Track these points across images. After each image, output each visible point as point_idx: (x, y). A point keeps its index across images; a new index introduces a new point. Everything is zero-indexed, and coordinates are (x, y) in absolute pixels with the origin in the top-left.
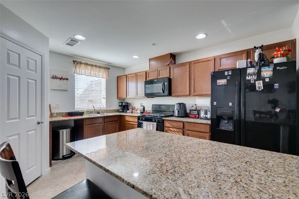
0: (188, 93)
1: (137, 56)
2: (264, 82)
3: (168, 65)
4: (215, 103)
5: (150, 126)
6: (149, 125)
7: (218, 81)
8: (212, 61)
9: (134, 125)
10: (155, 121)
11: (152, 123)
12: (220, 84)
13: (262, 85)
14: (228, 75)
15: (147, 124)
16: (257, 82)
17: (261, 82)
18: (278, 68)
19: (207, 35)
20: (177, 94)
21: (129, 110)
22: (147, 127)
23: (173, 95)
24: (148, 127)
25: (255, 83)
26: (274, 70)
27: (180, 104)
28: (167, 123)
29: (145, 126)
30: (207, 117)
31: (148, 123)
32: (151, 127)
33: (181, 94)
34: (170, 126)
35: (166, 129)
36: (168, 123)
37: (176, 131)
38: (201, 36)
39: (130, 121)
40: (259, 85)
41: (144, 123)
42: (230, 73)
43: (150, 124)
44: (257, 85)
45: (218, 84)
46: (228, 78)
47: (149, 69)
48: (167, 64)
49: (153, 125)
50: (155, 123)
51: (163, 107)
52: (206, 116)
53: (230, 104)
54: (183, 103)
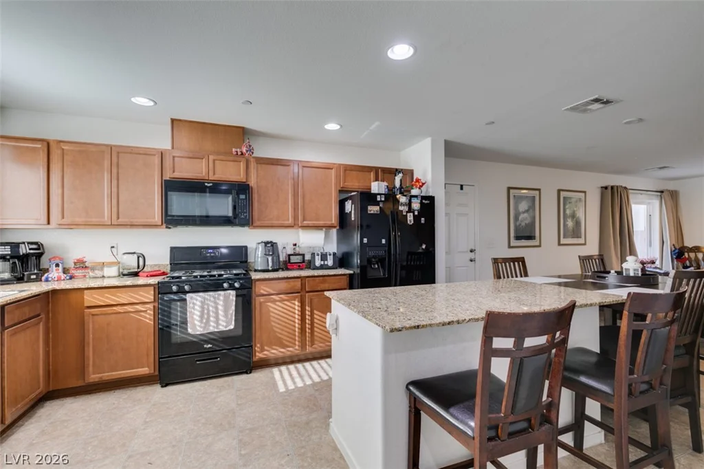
0: (290, 221)
1: (147, 100)
2: (414, 216)
3: (239, 153)
4: (365, 240)
5: (215, 303)
6: (212, 299)
7: (370, 208)
8: (333, 171)
9: (138, 312)
10: (232, 287)
11: (222, 293)
12: (372, 212)
13: (412, 218)
14: (381, 201)
15: (204, 298)
16: (408, 214)
17: (412, 214)
18: (424, 201)
19: (341, 126)
20: (267, 223)
21: (47, 270)
22: (206, 307)
23: (257, 223)
24: (208, 305)
25: (406, 215)
26: (421, 203)
27: (266, 243)
28: (262, 287)
29: (198, 303)
30: (327, 265)
31: (210, 295)
32: (221, 303)
33: (276, 222)
34: (272, 292)
35: (262, 300)
36: (266, 287)
37: (286, 298)
38: (332, 126)
39: (115, 303)
40: (410, 218)
41: (192, 298)
42: (383, 199)
43: (214, 298)
44: (409, 219)
45: (369, 212)
46: (381, 205)
47: (170, 148)
48: (238, 150)
49: (226, 298)
50: (233, 293)
51: (211, 253)
52: (326, 263)
53: (384, 241)
54: (271, 242)
